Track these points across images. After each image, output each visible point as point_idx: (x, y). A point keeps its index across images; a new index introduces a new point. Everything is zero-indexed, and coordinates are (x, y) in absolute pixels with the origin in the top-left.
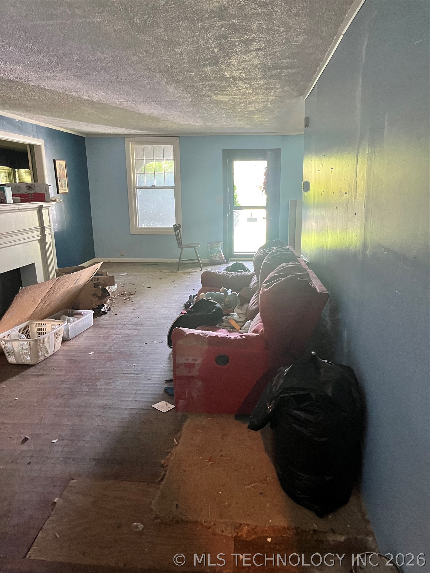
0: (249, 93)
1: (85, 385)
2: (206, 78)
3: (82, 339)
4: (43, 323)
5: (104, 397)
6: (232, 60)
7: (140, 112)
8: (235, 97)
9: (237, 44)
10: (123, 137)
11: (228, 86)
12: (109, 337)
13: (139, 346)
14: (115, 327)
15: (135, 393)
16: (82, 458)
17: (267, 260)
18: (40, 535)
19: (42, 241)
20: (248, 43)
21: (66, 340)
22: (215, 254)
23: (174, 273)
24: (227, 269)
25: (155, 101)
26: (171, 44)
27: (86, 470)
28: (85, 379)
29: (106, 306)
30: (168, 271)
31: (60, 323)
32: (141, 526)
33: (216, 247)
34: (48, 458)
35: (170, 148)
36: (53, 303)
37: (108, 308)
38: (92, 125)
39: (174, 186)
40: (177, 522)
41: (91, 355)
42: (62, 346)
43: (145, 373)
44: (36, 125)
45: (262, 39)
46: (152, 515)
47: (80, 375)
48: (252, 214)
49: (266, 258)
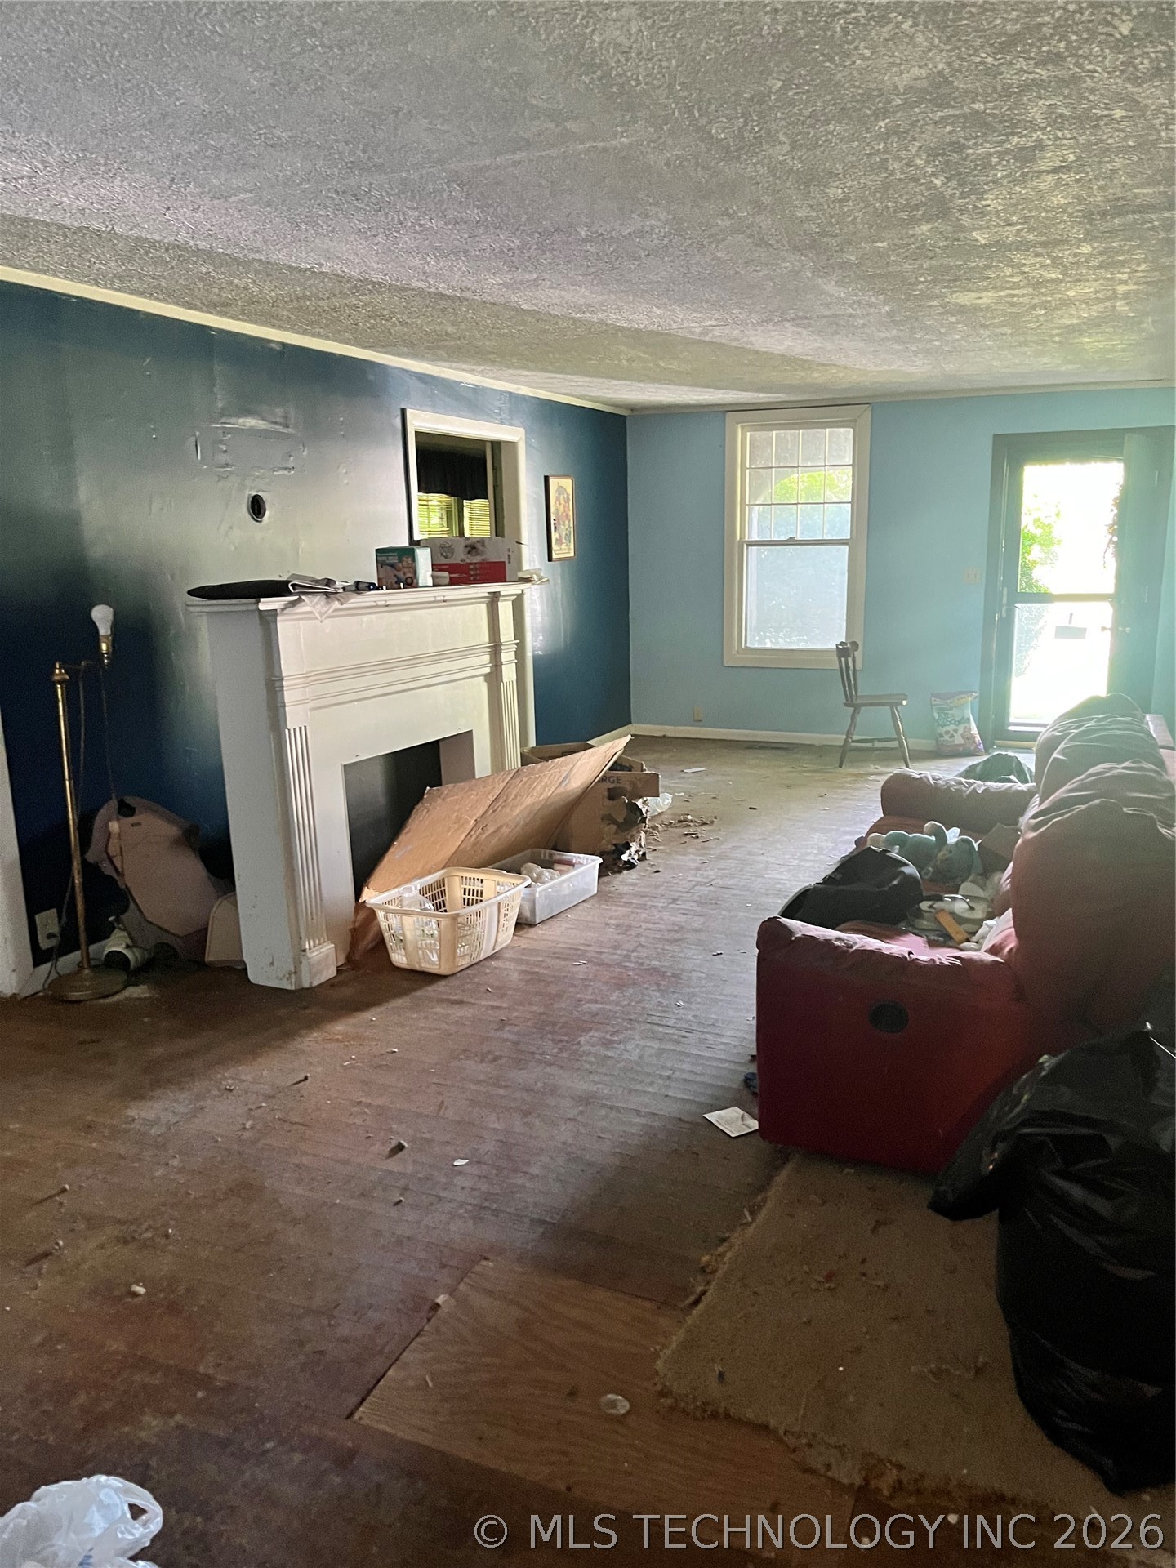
0: (1053, 281)
1: (553, 1040)
2: (922, 251)
3: (565, 925)
4: (476, 876)
5: (591, 1076)
6: (989, 202)
7: (757, 347)
8: (1012, 292)
9: (994, 160)
10: (721, 411)
11: (988, 267)
12: (630, 927)
13: (700, 957)
14: (650, 903)
15: (669, 1077)
16: (515, 1215)
17: (1063, 752)
18: (391, 1372)
19: (494, 678)
20: (1026, 156)
21: (526, 924)
22: (953, 727)
23: (828, 775)
24: (969, 773)
25: (793, 319)
26: (812, 179)
27: (518, 1244)
28: (554, 1024)
29: (633, 849)
30: (812, 767)
31: (516, 882)
32: (623, 1406)
33: (957, 707)
34: (440, 1199)
35: (846, 435)
36: (505, 831)
37: (641, 853)
38: (641, 385)
39: (849, 537)
40: (715, 1415)
41: (580, 968)
42: (516, 938)
43: (702, 1029)
44: (510, 393)
45: (1065, 142)
46: (655, 1384)
47: (544, 1014)
48: (1071, 615)
49: (1062, 745)
